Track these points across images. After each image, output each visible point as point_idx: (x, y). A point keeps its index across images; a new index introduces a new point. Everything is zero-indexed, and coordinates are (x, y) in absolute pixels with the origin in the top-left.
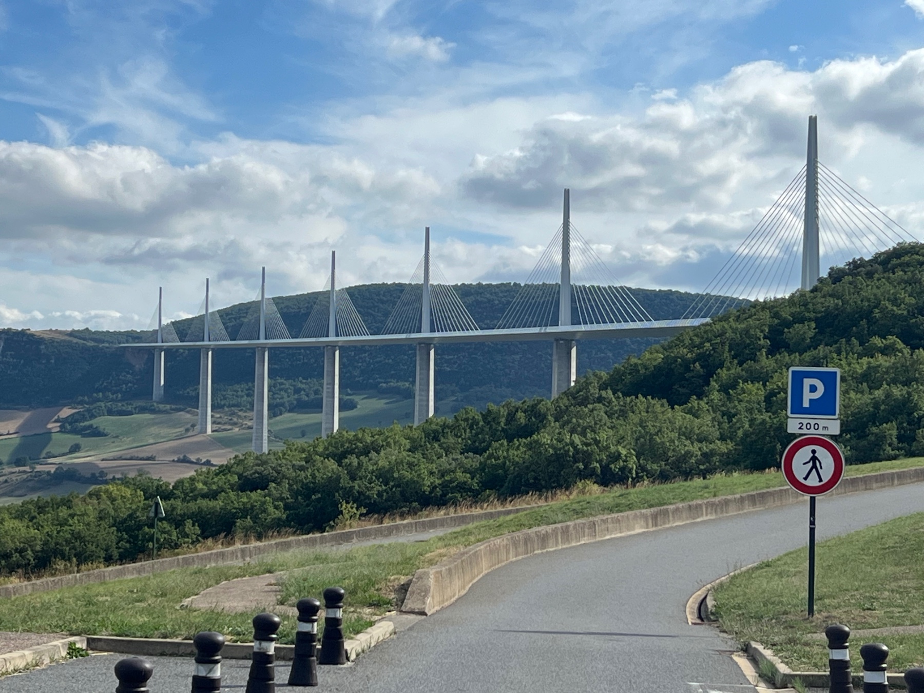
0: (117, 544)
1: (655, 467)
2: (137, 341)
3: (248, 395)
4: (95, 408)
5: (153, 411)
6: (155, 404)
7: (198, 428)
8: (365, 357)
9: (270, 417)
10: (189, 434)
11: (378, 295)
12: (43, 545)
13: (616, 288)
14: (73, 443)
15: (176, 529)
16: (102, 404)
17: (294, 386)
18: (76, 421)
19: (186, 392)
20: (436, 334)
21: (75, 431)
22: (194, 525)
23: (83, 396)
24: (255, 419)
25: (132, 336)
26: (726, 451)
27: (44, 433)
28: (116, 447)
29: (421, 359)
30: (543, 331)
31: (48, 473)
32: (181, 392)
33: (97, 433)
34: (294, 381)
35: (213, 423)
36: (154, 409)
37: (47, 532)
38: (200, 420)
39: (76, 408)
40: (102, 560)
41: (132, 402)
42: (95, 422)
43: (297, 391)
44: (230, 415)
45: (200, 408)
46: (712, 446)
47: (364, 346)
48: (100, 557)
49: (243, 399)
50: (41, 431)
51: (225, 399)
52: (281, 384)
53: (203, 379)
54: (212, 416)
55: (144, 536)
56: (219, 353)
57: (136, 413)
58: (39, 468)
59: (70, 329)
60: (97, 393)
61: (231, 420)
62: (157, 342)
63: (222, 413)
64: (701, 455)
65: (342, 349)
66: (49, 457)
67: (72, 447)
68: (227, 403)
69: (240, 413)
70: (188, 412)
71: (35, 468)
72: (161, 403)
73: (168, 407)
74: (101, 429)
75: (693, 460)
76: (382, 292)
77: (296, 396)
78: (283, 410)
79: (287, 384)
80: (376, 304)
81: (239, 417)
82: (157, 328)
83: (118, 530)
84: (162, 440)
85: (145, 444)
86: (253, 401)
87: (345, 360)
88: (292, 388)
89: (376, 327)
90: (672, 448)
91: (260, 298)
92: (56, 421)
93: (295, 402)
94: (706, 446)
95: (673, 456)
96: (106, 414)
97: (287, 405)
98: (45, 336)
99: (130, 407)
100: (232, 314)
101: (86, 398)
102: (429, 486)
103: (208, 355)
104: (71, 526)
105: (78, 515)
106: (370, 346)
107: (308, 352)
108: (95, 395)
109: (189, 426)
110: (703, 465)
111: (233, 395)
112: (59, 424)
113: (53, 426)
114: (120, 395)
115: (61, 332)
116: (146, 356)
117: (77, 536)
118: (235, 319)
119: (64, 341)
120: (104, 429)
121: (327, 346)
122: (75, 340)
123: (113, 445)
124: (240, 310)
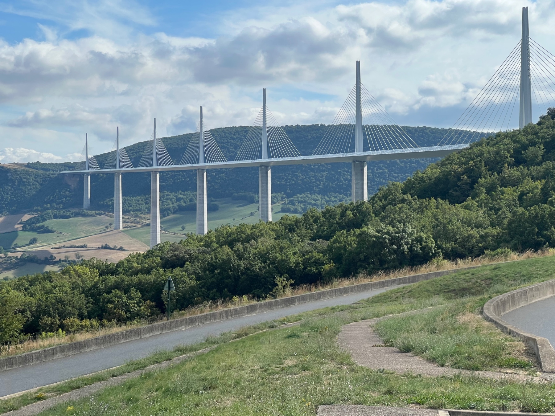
0: (86, 305)
1: (448, 245)
2: (71, 169)
3: (146, 203)
4: (46, 214)
5: (84, 215)
6: (85, 211)
7: (114, 226)
8: (223, 176)
9: (161, 218)
10: (108, 230)
11: (231, 134)
12: (37, 307)
13: (389, 126)
14: (32, 238)
15: (125, 294)
16: (50, 211)
17: (176, 196)
18: (33, 223)
19: (105, 202)
20: (272, 160)
21: (33, 230)
22: (136, 292)
23: (37, 206)
24: (151, 219)
25: (68, 166)
26: (496, 234)
27: (12, 232)
28: (60, 239)
29: (262, 177)
30: (344, 156)
31: (16, 258)
32: (102, 202)
33: (47, 231)
34: (176, 193)
35: (124, 222)
36: (85, 214)
37: (39, 298)
38: (115, 221)
39: (33, 215)
40: (76, 316)
41: (70, 209)
42: (46, 223)
43: (178, 200)
44: (135, 217)
45: (115, 213)
46: (486, 231)
47: (222, 169)
48: (75, 314)
49: (143, 206)
50: (11, 230)
51: (131, 206)
52: (167, 195)
53: (116, 193)
54: (123, 218)
55: (104, 300)
56: (126, 176)
57: (72, 217)
58: (10, 254)
59: (27, 163)
60: (46, 204)
61: (135, 220)
62: (85, 170)
63: (130, 215)
64: (479, 236)
65: (208, 171)
66: (17, 247)
67: (31, 240)
68: (133, 209)
69: (141, 215)
70: (107, 215)
71: (7, 255)
72: (89, 210)
73: (94, 212)
74: (50, 228)
75: (474, 240)
76: (233, 133)
77: (178, 203)
78: (170, 212)
79: (172, 195)
80: (229, 141)
81: (141, 218)
82: (85, 160)
83: (86, 296)
84: (91, 234)
85: (80, 237)
86: (150, 207)
87: (209, 178)
88: (175, 198)
89: (229, 156)
90: (459, 233)
91: (153, 139)
92: (20, 223)
93: (177, 207)
94: (482, 231)
95: (460, 238)
96: (53, 217)
97: (172, 209)
98: (11, 167)
99: (68, 213)
100: (134, 150)
101: (39, 208)
102: (294, 263)
103: (119, 177)
104: (54, 294)
105: (58, 286)
106: (226, 169)
107: (185, 174)
108: (45, 205)
109: (108, 225)
110: (481, 243)
111: (136, 203)
112: (22, 225)
113: (19, 227)
114: (61, 205)
115: (21, 165)
116: (78, 179)
117: (60, 301)
118: (136, 153)
119: (24, 170)
120: (52, 228)
121: (199, 169)
122: (31, 170)
123: (59, 238)
124: (139, 147)
